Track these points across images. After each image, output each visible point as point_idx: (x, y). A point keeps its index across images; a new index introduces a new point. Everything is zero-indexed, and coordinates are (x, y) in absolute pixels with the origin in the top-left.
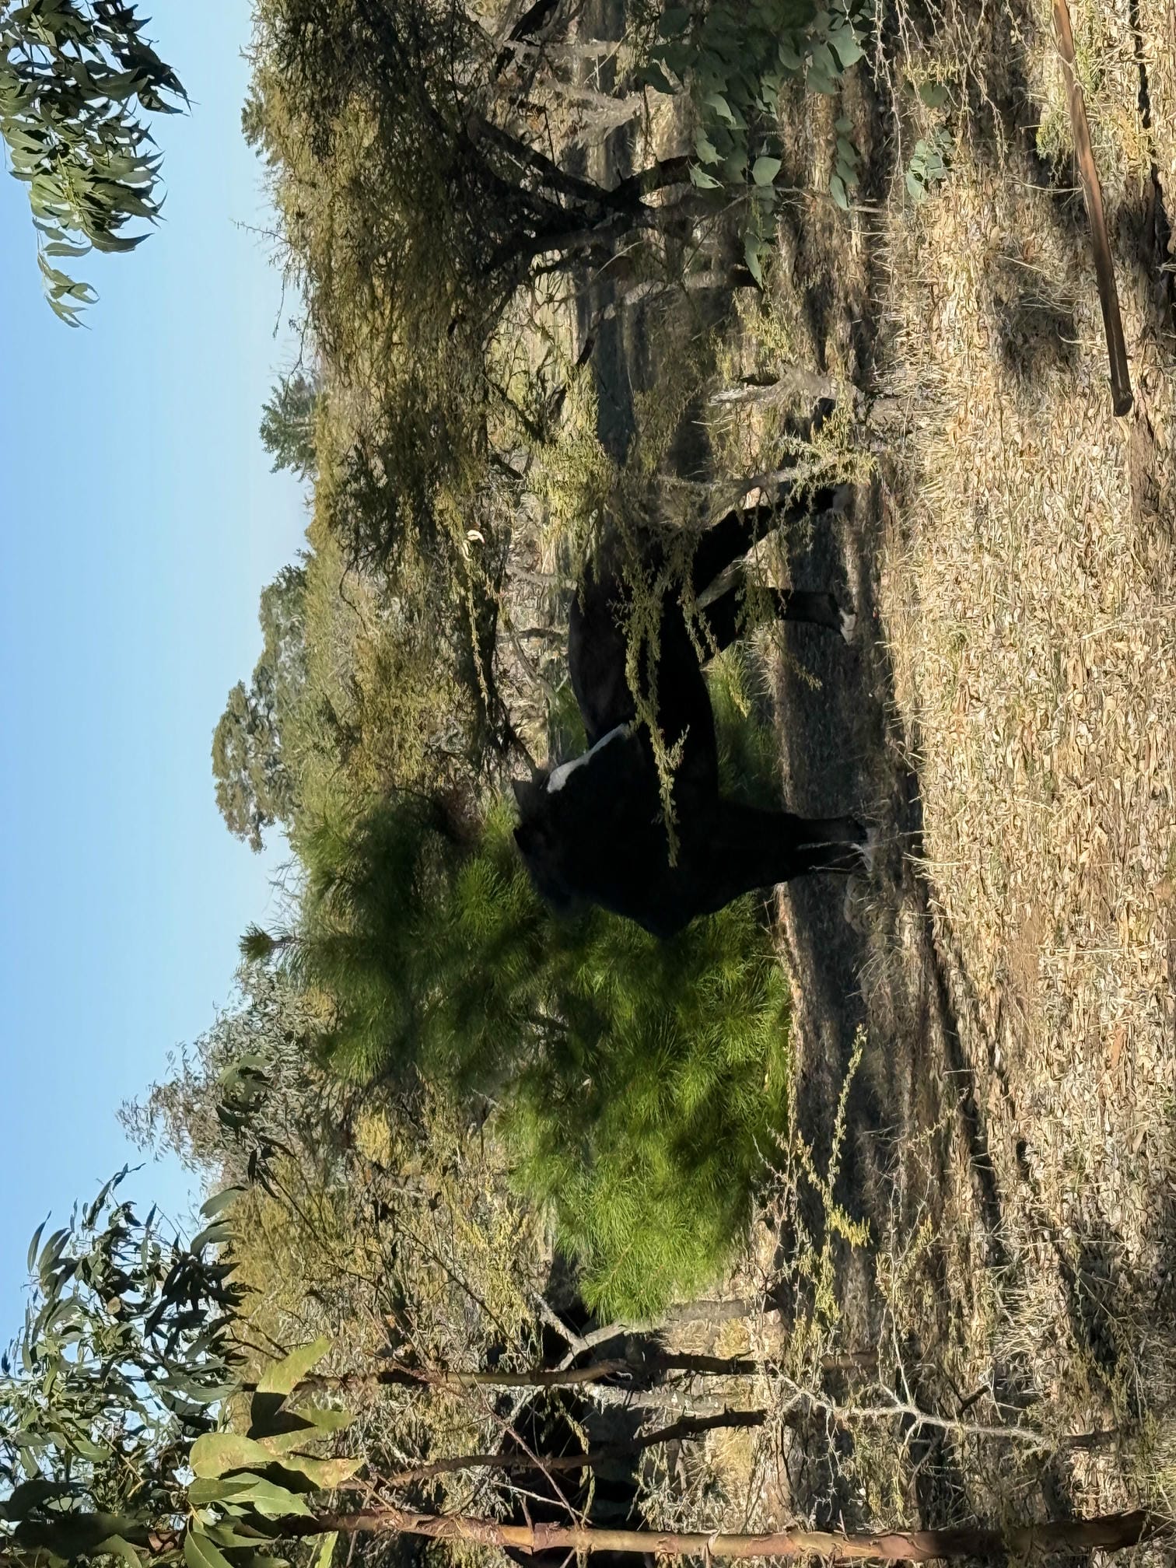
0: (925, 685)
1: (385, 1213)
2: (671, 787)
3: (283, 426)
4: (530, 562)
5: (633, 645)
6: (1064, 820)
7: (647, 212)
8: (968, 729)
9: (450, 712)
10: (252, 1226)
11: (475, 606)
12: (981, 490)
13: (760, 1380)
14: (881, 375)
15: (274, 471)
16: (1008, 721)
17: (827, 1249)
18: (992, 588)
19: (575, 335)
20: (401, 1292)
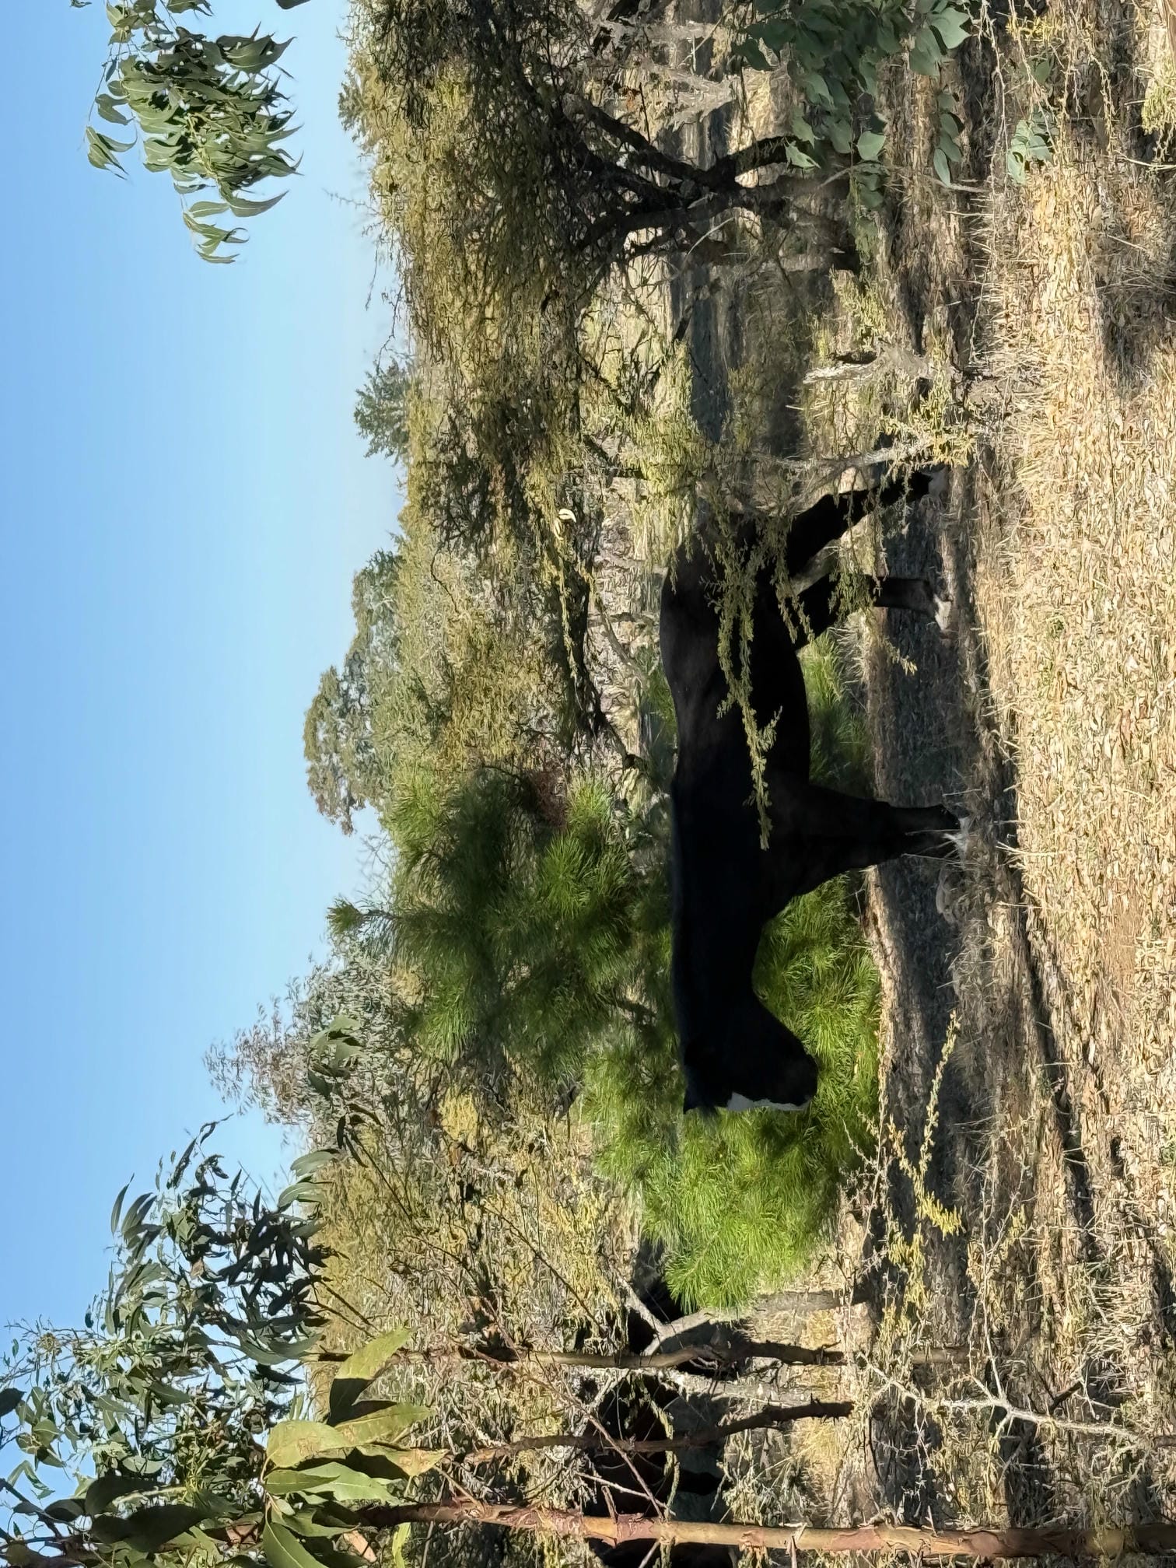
0: (1021, 673)
1: (470, 1193)
2: (763, 768)
3: (377, 410)
4: (622, 548)
5: (726, 624)
6: (1163, 810)
7: (743, 192)
8: (1066, 717)
9: (541, 693)
10: (339, 1205)
11: (566, 585)
12: (1081, 474)
13: (848, 1371)
14: (980, 357)
15: (367, 455)
16: (1107, 709)
17: (917, 1237)
18: (1091, 574)
19: (669, 321)
20: (486, 1273)
